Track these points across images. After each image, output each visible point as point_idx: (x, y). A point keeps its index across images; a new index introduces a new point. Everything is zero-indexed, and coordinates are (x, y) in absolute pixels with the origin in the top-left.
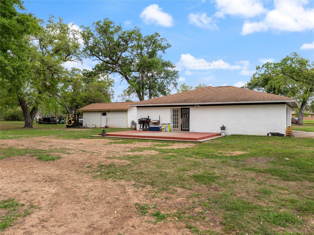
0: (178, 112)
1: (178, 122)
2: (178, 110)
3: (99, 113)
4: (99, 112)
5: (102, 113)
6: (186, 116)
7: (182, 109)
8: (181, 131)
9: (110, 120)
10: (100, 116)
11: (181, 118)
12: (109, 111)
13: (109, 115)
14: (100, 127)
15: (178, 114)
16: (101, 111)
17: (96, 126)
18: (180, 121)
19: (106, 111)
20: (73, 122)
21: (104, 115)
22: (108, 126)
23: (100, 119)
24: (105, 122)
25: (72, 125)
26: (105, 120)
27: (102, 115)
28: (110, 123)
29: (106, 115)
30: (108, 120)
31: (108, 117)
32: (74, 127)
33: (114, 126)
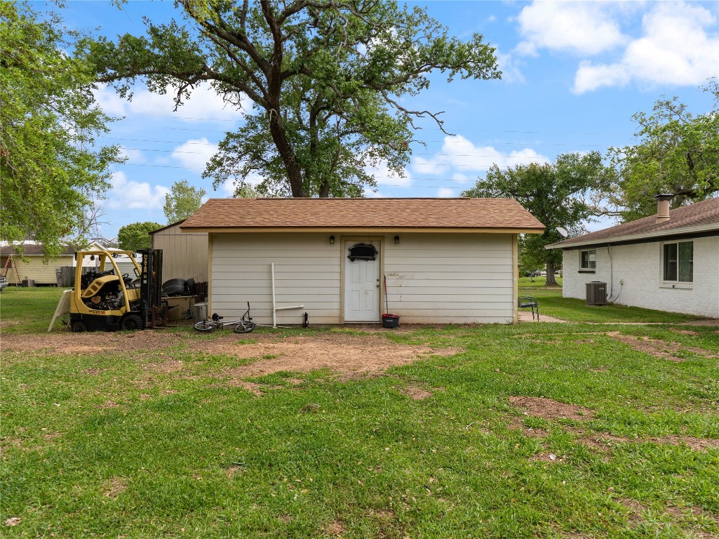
3: (329, 248)
4: (332, 238)
5: (351, 244)
9: (404, 283)
10: (337, 261)
12: (397, 239)
13: (392, 257)
14: (336, 321)
16: (345, 237)
17: (306, 316)
19: (381, 238)
20: (129, 295)
21: (358, 259)
22: (394, 313)
23: (337, 276)
24: (373, 294)
25: (126, 314)
26: (371, 285)
27: (347, 260)
28: (404, 298)
29: (374, 259)
30: (389, 283)
31: (387, 269)
32: (148, 324)
33: (430, 313)
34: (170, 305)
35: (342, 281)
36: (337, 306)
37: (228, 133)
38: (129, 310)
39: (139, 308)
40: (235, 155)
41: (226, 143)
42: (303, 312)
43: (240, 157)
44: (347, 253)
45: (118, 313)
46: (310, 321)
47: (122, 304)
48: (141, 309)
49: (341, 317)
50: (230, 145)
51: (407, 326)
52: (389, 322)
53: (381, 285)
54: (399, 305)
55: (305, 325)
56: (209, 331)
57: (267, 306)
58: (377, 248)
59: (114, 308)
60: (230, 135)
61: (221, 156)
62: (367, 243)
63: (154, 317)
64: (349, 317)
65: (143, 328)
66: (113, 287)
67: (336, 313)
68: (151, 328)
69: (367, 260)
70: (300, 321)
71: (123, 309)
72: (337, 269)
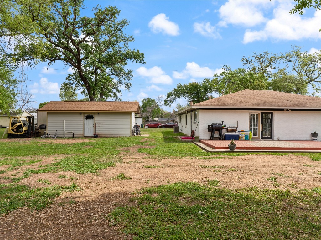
0: (257, 117)
1: (257, 129)
2: (257, 115)
3: (80, 116)
4: (81, 113)
5: (86, 115)
6: (268, 122)
7: (262, 113)
8: (261, 139)
9: (101, 125)
10: (82, 120)
11: (262, 124)
12: (98, 113)
13: (97, 119)
14: (82, 136)
15: (257, 119)
16: (84, 113)
18: (259, 127)
19: (94, 113)
20: (24, 128)
21: (88, 119)
22: (97, 134)
23: (82, 124)
24: (92, 128)
25: (24, 134)
26: (92, 126)
27: (85, 119)
28: (101, 130)
29: (93, 119)
30: (96, 125)
31: (96, 122)
32: (29, 136)
33: (108, 134)
34: (39, 131)
35: (84, 125)
36: (82, 132)
37: (69, 74)
38: (24, 133)
39: (27, 132)
40: (72, 82)
41: (68, 78)
42: (73, 133)
43: (73, 83)
44: (85, 117)
45: (21, 133)
46: (75, 136)
47: (23, 131)
48: (28, 132)
49: (83, 135)
50: (70, 78)
51: (101, 137)
52: (96, 136)
53: (95, 126)
54: (99, 132)
55: (73, 137)
56: (45, 138)
57: (63, 132)
58: (93, 116)
59: (21, 132)
60: (70, 75)
61: (67, 82)
62: (91, 114)
63: (31, 135)
64: (85, 135)
65: (28, 137)
66: (20, 126)
67: (82, 134)
68: (30, 137)
69: (91, 119)
70: (72, 136)
71: (23, 132)
72: (82, 121)
